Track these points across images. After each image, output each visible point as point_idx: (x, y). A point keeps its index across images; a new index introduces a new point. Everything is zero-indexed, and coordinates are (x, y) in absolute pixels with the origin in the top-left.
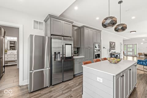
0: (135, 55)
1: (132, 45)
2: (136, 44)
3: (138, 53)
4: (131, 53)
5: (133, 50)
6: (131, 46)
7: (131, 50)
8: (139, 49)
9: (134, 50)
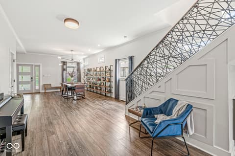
0: (37, 90)
1: (29, 67)
2: (39, 66)
3: (41, 84)
4: (28, 87)
5: (32, 78)
6: (27, 69)
7: (27, 78)
8: (44, 76)
9: (34, 80)
